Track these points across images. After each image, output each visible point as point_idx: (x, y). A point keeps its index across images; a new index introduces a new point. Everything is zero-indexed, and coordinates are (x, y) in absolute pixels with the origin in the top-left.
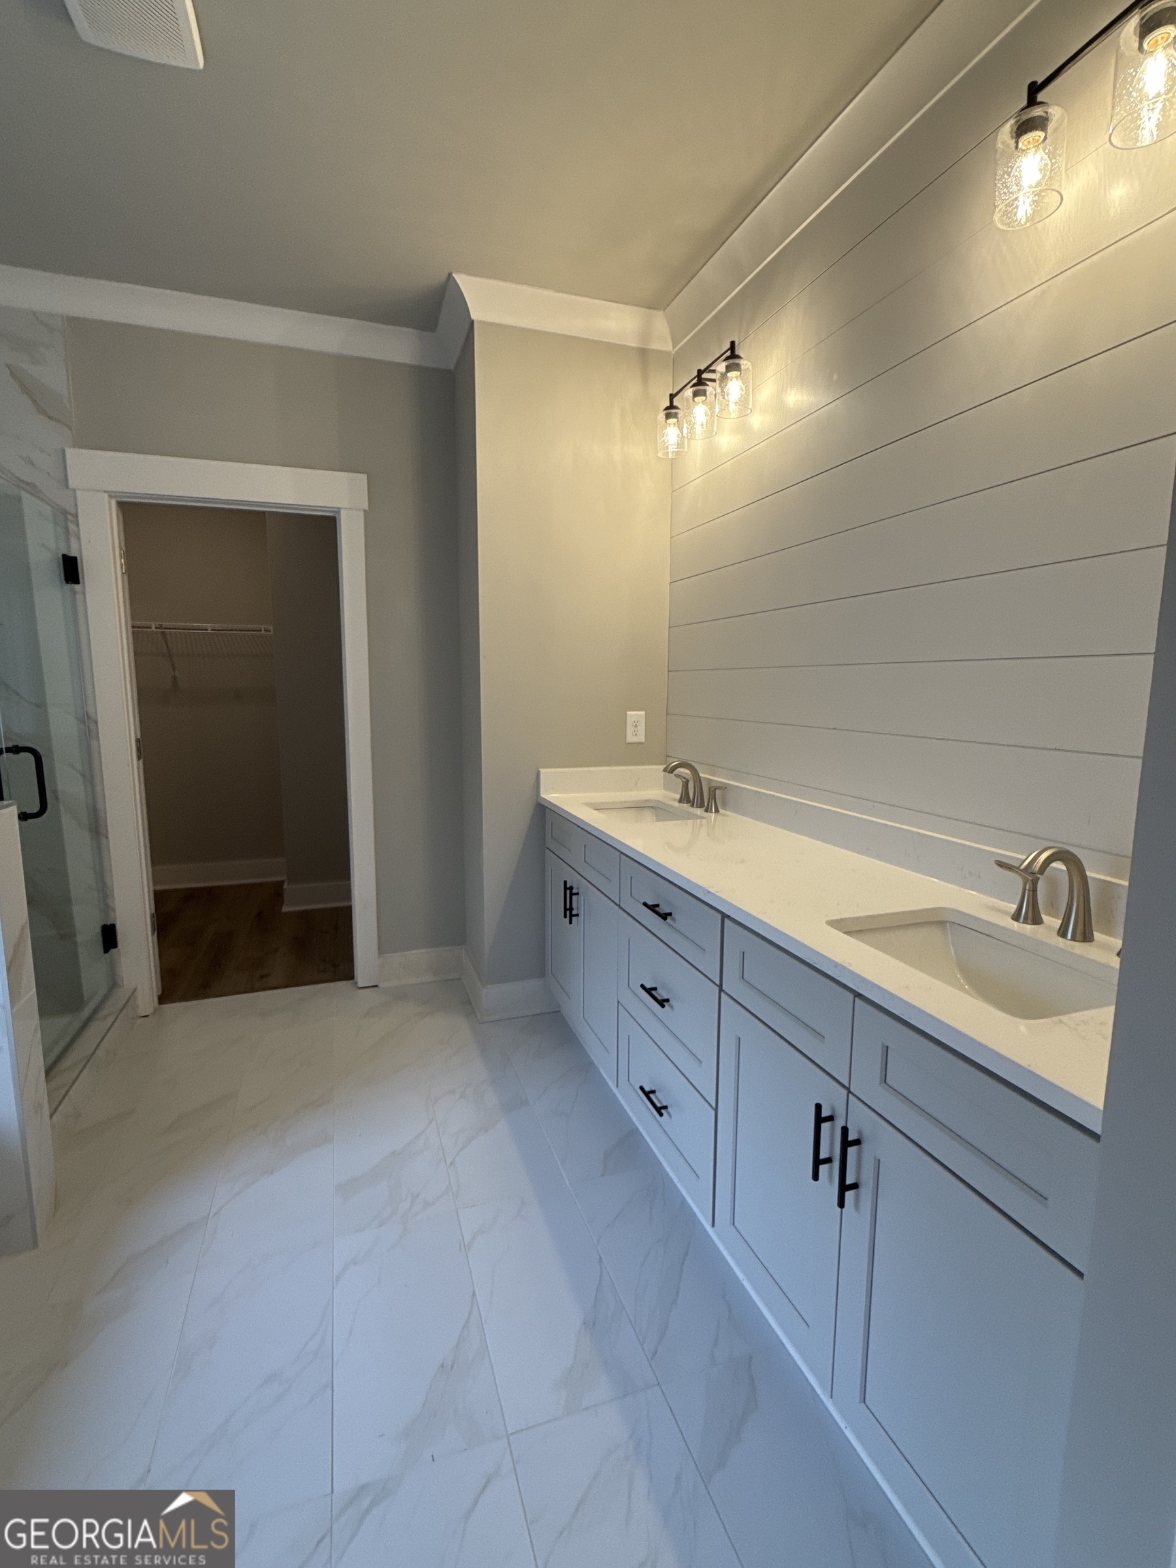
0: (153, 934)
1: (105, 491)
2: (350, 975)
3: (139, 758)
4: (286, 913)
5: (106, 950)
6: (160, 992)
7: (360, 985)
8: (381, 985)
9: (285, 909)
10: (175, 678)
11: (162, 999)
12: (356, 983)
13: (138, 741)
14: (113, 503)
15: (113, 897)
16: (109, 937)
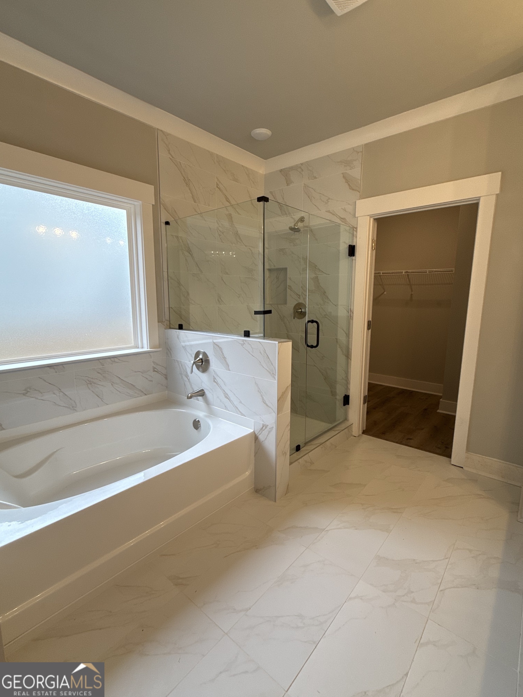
0: (364, 403)
1: (368, 215)
2: (449, 456)
3: (368, 329)
4: (439, 413)
5: (344, 405)
6: (365, 429)
7: (452, 463)
8: (464, 468)
9: (438, 411)
10: (412, 295)
11: (364, 432)
12: (450, 461)
13: (369, 322)
14: (372, 219)
15: (350, 384)
16: (346, 400)
